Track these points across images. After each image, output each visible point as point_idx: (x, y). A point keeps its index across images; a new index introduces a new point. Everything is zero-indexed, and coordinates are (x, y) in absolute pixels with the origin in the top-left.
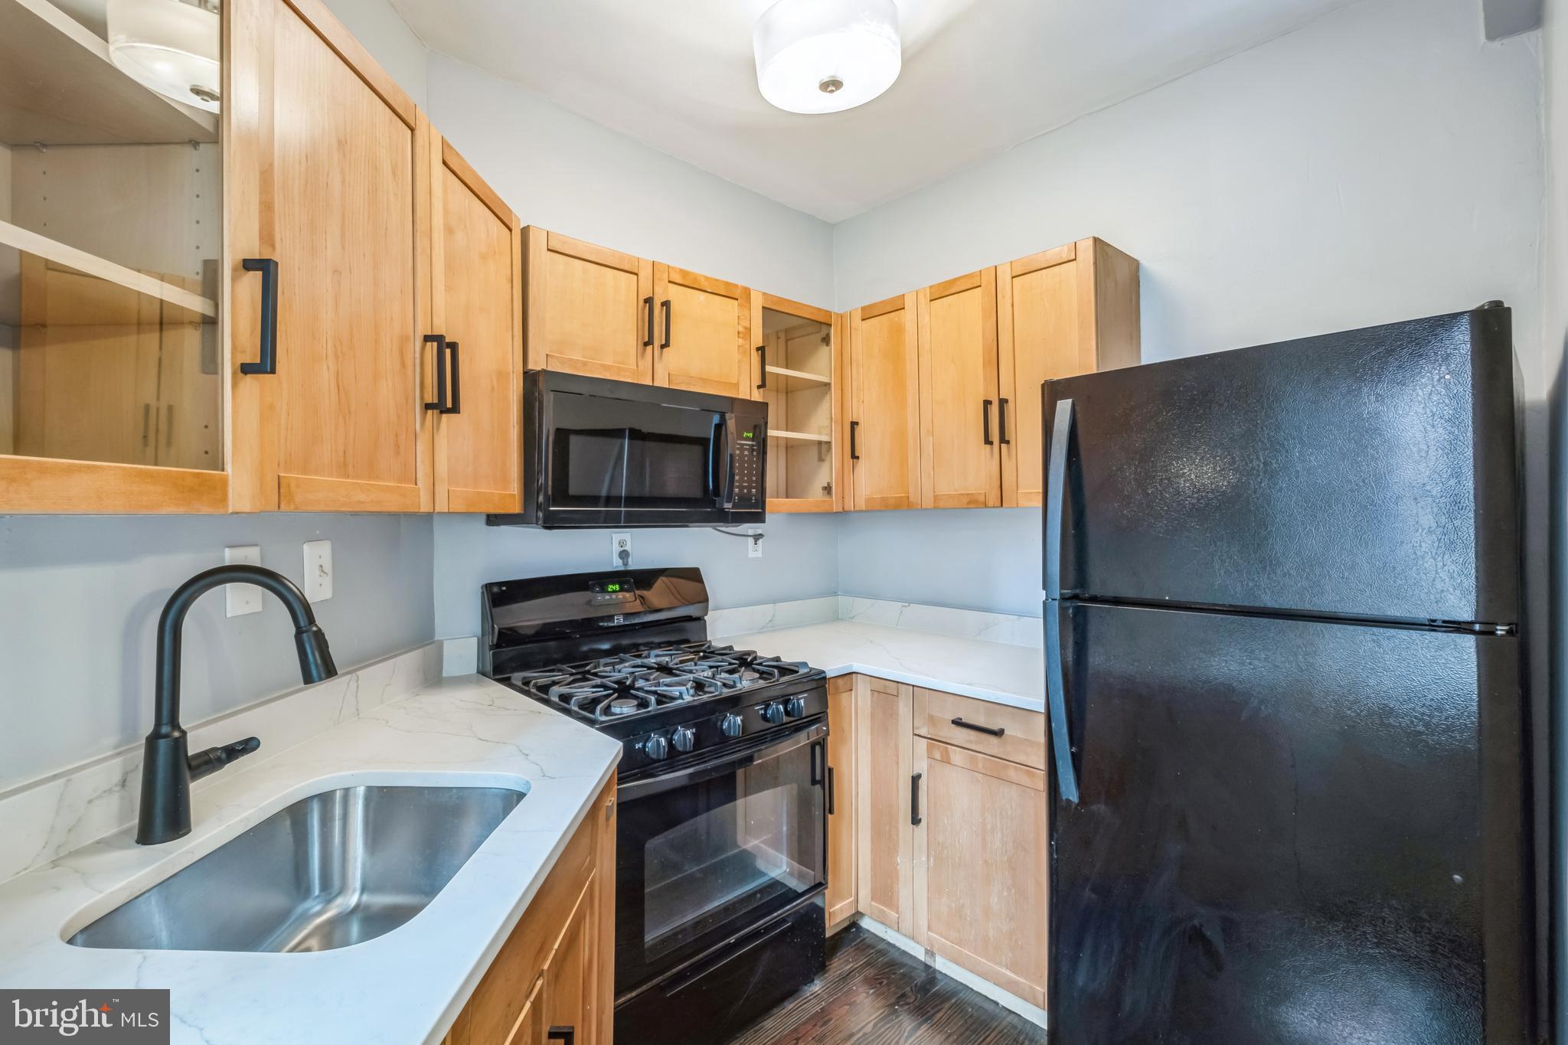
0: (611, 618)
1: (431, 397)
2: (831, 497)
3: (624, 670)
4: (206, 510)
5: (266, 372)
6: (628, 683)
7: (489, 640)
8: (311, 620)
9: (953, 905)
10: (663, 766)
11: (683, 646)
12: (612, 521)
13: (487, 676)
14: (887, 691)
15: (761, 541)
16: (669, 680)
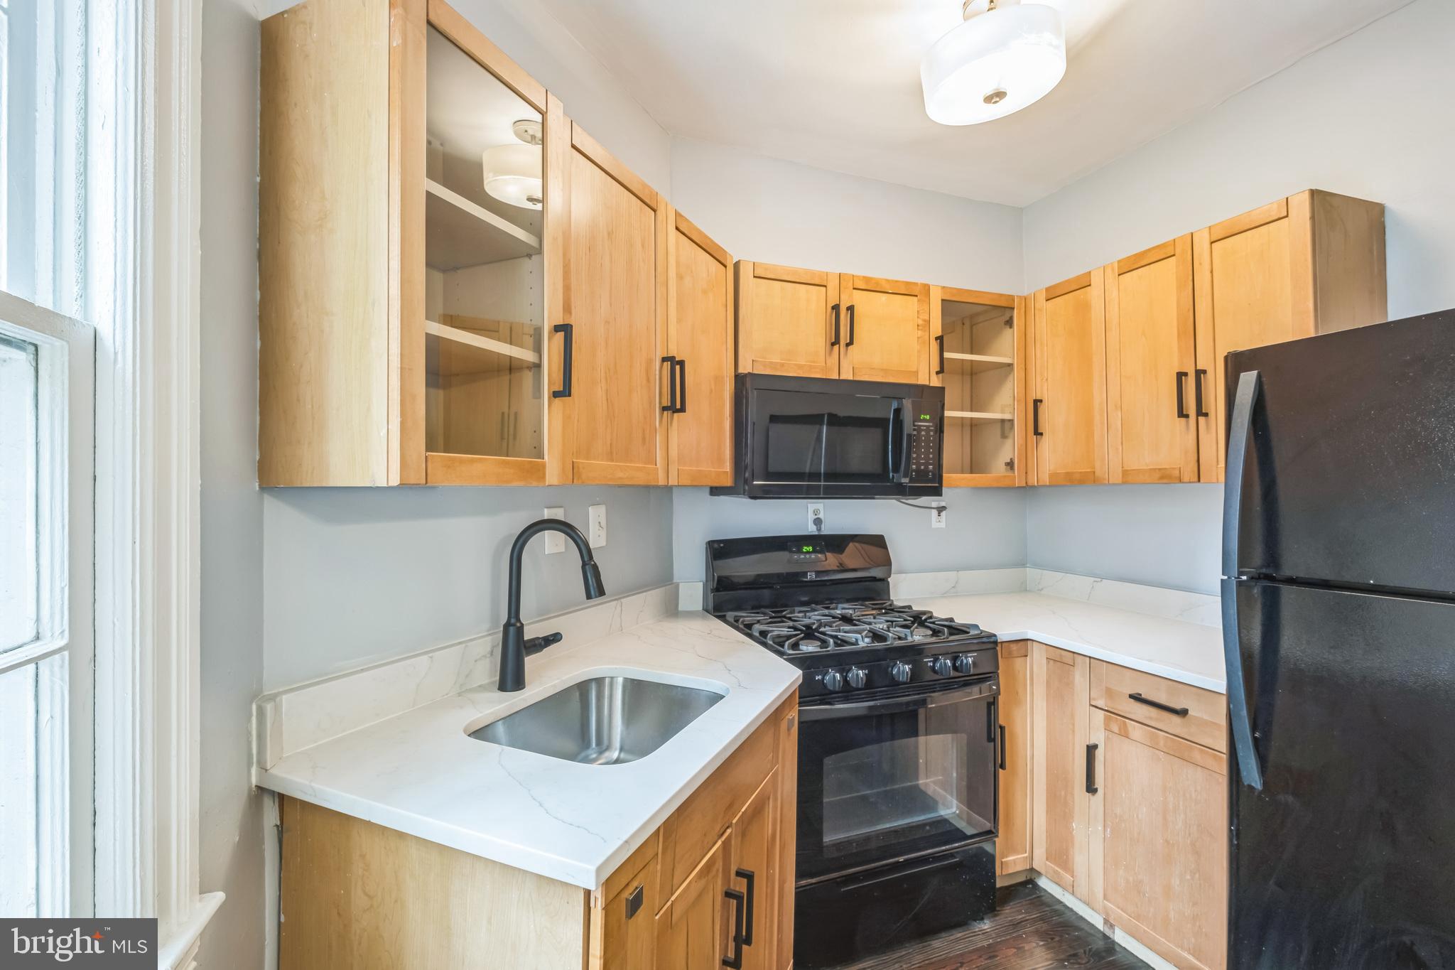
0: (805, 574)
1: (666, 402)
2: (1014, 473)
3: (815, 617)
4: (535, 484)
5: (566, 396)
6: (814, 627)
7: (711, 586)
8: (591, 557)
9: (1131, 879)
10: (839, 697)
11: (867, 603)
12: (810, 493)
13: (709, 613)
14: (1062, 660)
15: (944, 513)
16: (848, 628)
